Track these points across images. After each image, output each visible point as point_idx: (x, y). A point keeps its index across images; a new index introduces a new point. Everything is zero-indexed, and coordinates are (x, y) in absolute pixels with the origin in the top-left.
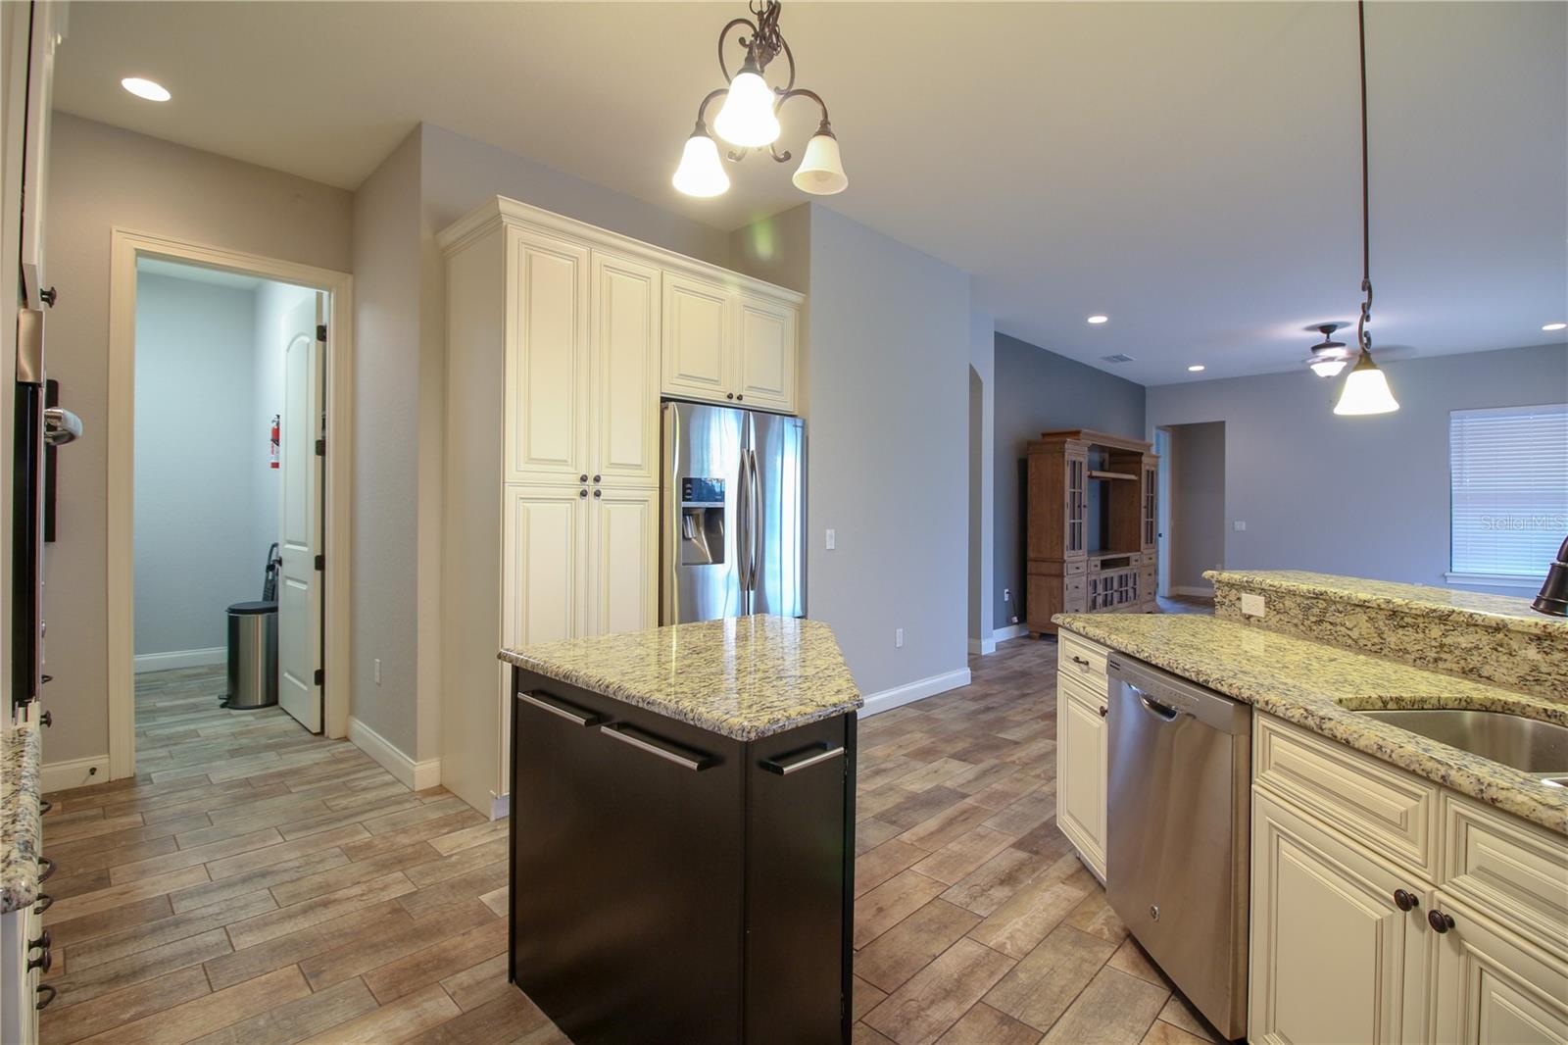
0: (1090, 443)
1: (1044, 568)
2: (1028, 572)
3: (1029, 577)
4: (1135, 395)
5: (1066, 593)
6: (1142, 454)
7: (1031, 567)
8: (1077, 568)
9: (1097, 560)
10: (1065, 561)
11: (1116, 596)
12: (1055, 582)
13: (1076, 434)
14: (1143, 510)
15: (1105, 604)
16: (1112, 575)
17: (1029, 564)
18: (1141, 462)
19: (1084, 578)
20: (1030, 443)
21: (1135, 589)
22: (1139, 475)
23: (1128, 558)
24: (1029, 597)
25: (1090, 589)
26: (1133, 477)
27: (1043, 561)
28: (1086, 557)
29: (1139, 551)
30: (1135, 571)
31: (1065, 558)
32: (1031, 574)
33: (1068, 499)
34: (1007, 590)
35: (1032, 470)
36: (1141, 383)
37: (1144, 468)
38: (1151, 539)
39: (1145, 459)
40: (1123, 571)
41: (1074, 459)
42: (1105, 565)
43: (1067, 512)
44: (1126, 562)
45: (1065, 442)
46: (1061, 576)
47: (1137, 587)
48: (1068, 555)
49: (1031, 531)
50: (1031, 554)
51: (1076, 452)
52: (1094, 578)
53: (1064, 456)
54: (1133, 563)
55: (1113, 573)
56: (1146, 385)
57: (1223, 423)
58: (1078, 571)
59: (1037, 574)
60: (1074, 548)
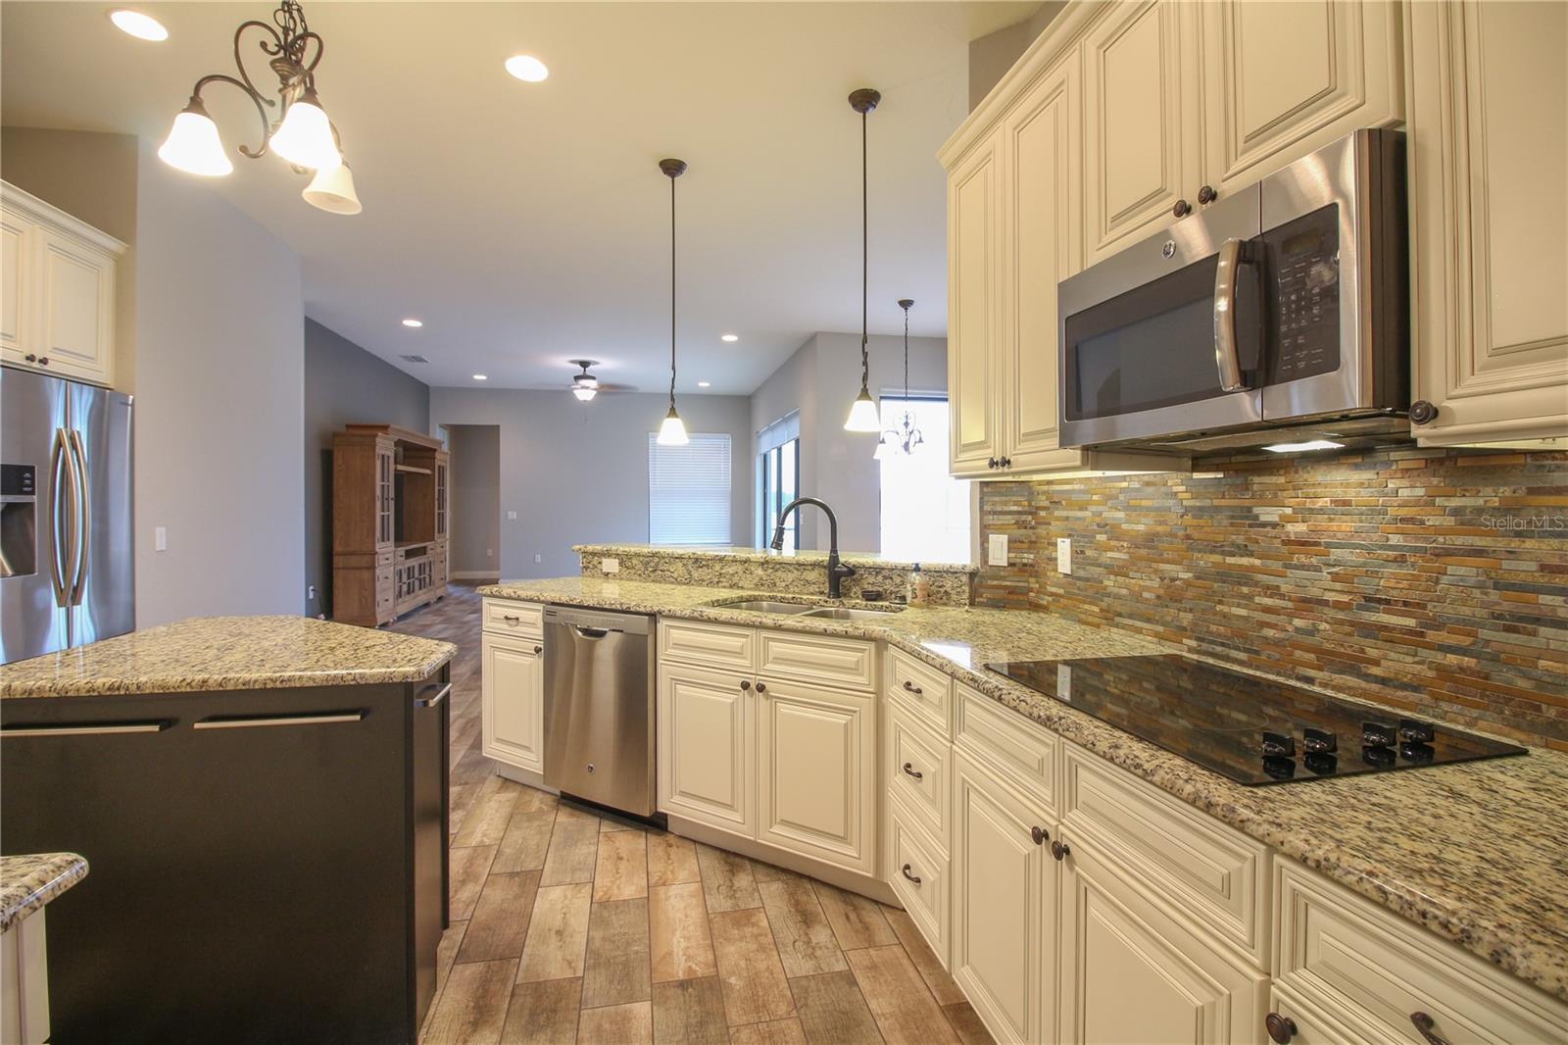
0: (396, 438)
1: (354, 561)
2: (335, 566)
3: (335, 572)
4: (422, 393)
5: (378, 584)
6: (435, 450)
7: (338, 561)
8: (387, 559)
9: (402, 550)
10: (376, 553)
11: (417, 583)
12: (366, 575)
13: (385, 428)
14: (436, 502)
15: (409, 593)
16: (414, 563)
17: (336, 559)
18: (434, 458)
19: (392, 568)
20: (335, 435)
21: (430, 576)
22: (434, 471)
23: (425, 548)
24: (336, 592)
25: (397, 579)
26: (428, 472)
27: (353, 554)
28: (393, 548)
29: (434, 540)
30: (430, 559)
31: (377, 550)
32: (339, 568)
33: (378, 492)
34: (311, 588)
35: (338, 462)
36: (426, 383)
37: (438, 463)
38: (442, 530)
39: (437, 455)
40: (422, 560)
41: (383, 452)
42: (409, 554)
43: (378, 504)
44: (423, 551)
45: (376, 435)
46: (372, 568)
47: (433, 574)
48: (379, 546)
49: (338, 525)
50: (338, 547)
51: (385, 446)
52: (400, 567)
53: (374, 448)
54: (429, 552)
55: (414, 562)
56: (431, 384)
57: (499, 426)
58: (387, 562)
59: (344, 568)
60: (383, 540)
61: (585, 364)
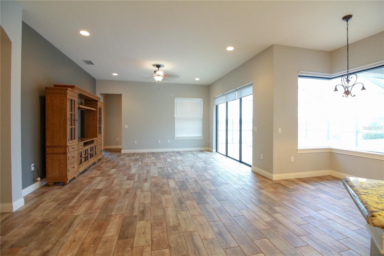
0: (79, 93)
1: (56, 150)
2: (46, 153)
3: (47, 156)
5: (68, 161)
6: (97, 101)
7: (48, 150)
8: (74, 148)
9: (82, 143)
10: (67, 146)
11: (89, 156)
12: (62, 157)
13: (72, 87)
14: (98, 122)
15: (85, 161)
16: (88, 148)
17: (47, 150)
18: (97, 104)
19: (77, 152)
20: (47, 88)
21: (95, 152)
22: (97, 109)
23: (93, 140)
24: (47, 165)
25: (79, 156)
26: (94, 109)
27: (56, 147)
28: (77, 143)
29: (97, 137)
30: (96, 145)
31: (68, 144)
32: (48, 154)
33: (68, 116)
34: (33, 165)
35: (48, 102)
37: (98, 106)
38: (100, 133)
40: (91, 146)
41: (71, 98)
42: (85, 144)
43: (69, 123)
44: (92, 142)
45: (67, 89)
46: (65, 153)
47: (96, 150)
48: (69, 143)
49: (48, 133)
50: (48, 144)
51: (72, 95)
52: (81, 151)
53: (66, 96)
54: (95, 142)
55: (88, 147)
56: (96, 79)
57: (121, 95)
58: (74, 149)
59: (52, 154)
60: (72, 140)
61: (158, 66)
